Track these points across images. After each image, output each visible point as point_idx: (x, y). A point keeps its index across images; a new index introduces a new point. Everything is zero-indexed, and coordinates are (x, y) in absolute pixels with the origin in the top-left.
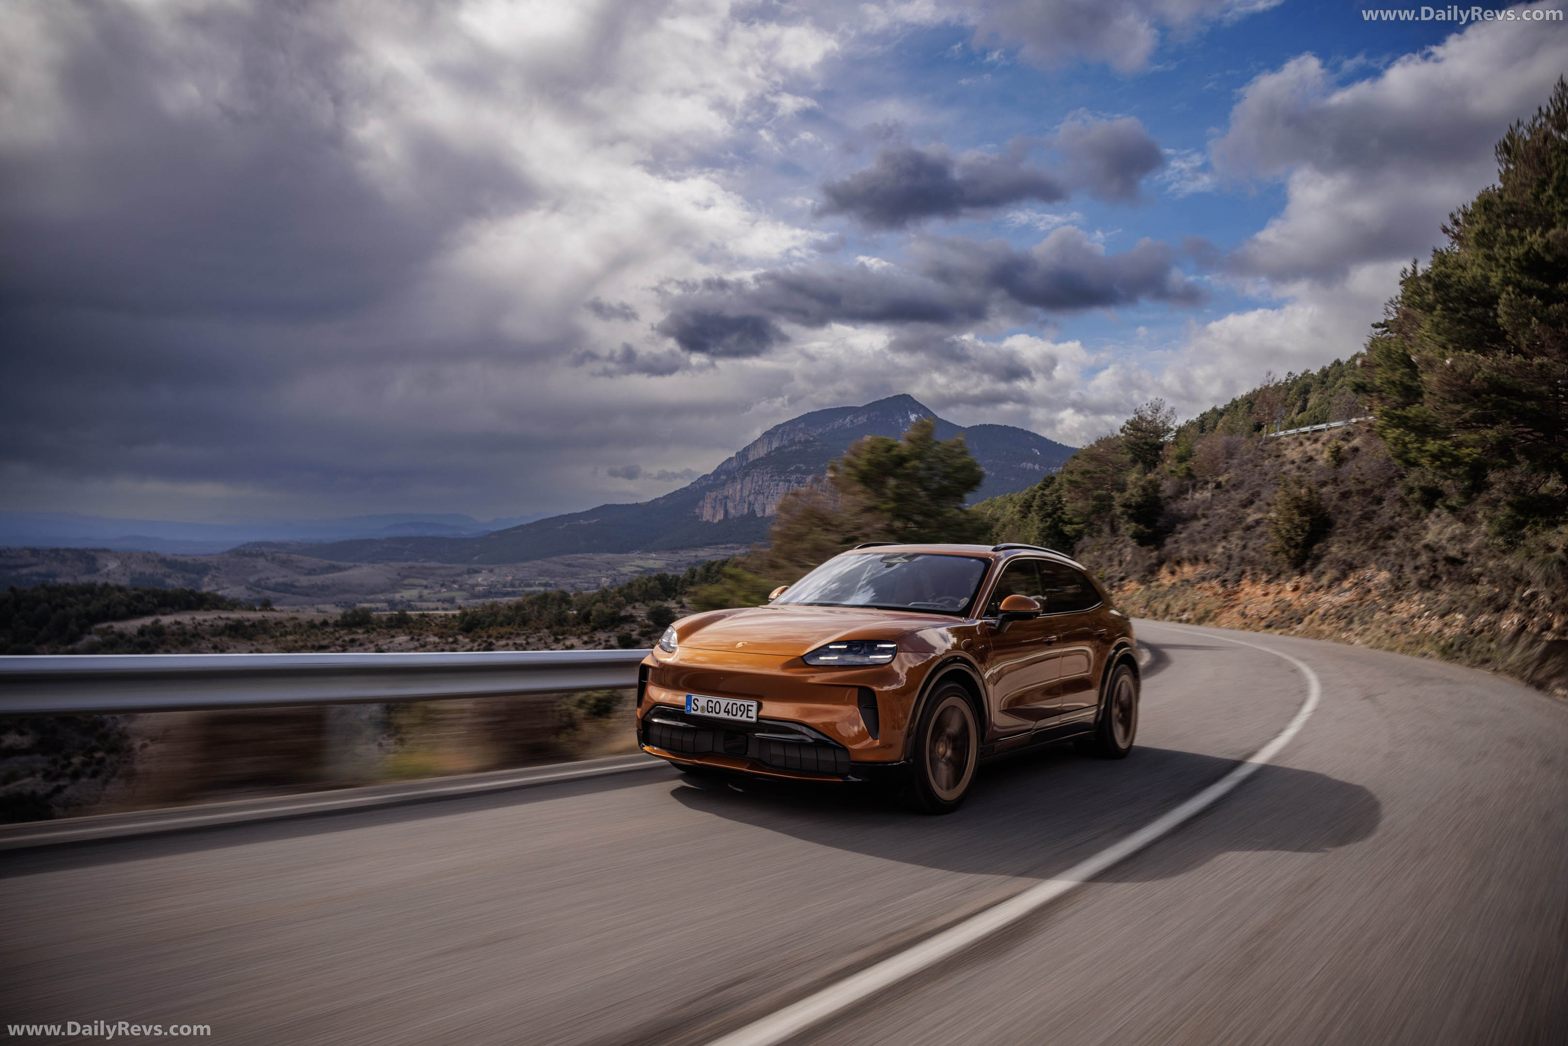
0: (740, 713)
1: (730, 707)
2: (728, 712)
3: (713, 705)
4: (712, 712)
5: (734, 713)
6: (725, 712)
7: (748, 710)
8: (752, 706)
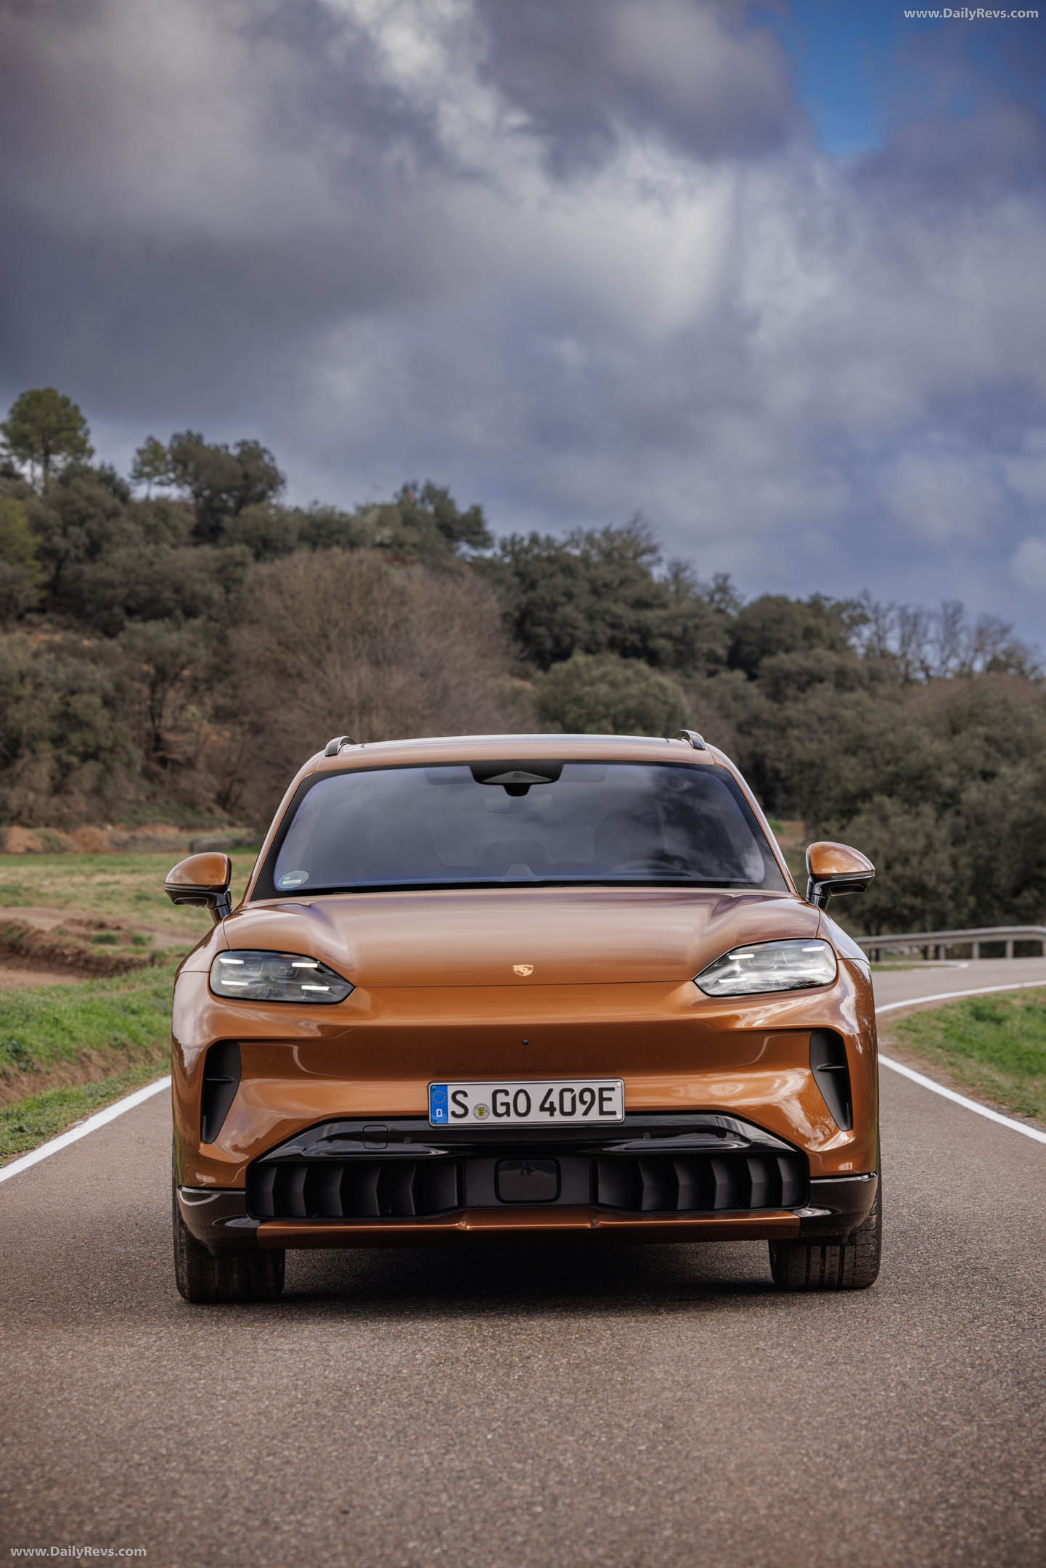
0: (581, 1108)
1: (554, 1098)
2: (552, 1110)
3: (510, 1099)
4: (508, 1113)
5: (568, 1108)
6: (542, 1109)
7: (602, 1099)
8: (613, 1089)
